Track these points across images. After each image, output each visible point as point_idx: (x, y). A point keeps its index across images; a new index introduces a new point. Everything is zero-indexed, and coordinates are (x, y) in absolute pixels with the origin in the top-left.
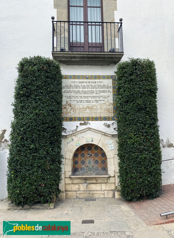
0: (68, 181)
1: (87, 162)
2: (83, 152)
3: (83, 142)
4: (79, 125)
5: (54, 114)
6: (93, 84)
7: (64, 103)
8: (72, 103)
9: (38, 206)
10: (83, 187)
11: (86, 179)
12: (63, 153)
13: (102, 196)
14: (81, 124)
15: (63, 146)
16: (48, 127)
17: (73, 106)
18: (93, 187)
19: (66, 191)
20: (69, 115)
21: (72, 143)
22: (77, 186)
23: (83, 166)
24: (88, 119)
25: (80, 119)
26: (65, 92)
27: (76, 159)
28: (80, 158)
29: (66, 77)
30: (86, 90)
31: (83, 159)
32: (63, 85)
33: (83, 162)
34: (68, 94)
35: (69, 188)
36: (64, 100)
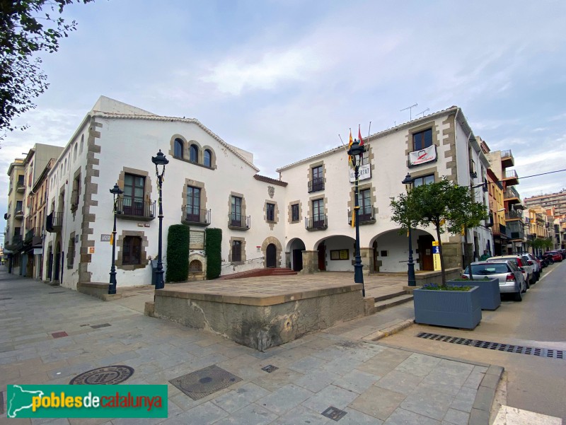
3: (194, 259)
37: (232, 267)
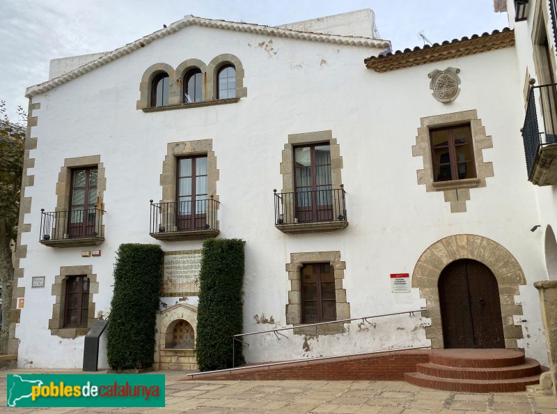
0: (162, 353)
1: (184, 337)
2: (182, 327)
3: (176, 318)
4: (178, 301)
5: (141, 293)
6: (193, 259)
7: (165, 279)
8: (173, 278)
9: (127, 371)
10: (174, 360)
11: (176, 352)
12: (157, 327)
13: (189, 368)
14: (180, 300)
15: (157, 321)
16: (133, 305)
17: (173, 282)
18: (182, 360)
19: (160, 362)
20: (170, 291)
21: (167, 319)
22: (169, 358)
23: (181, 341)
24: (187, 294)
25: (179, 295)
26: (167, 268)
27: (176, 334)
28: (178, 333)
29: (169, 253)
30: (186, 265)
31: (181, 334)
32: (165, 261)
33: (181, 337)
34: (170, 270)
35: (163, 359)
36: (166, 276)
37: (300, 339)
